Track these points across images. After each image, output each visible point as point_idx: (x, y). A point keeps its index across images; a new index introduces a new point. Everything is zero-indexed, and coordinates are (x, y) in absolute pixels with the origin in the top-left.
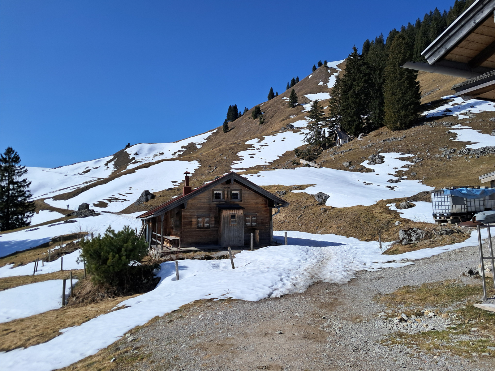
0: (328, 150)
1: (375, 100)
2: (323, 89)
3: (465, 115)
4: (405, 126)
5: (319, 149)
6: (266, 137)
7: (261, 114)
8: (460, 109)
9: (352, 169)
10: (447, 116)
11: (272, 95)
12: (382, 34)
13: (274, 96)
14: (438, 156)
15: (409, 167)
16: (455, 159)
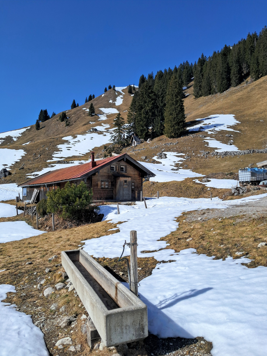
0: (127, 148)
1: (158, 117)
2: (113, 106)
3: (212, 131)
4: (177, 136)
5: (120, 147)
6: (78, 136)
7: (67, 118)
8: (208, 127)
9: (147, 161)
10: (201, 131)
11: (74, 106)
12: (152, 72)
13: (76, 106)
14: (199, 155)
15: (182, 162)
16: (210, 158)
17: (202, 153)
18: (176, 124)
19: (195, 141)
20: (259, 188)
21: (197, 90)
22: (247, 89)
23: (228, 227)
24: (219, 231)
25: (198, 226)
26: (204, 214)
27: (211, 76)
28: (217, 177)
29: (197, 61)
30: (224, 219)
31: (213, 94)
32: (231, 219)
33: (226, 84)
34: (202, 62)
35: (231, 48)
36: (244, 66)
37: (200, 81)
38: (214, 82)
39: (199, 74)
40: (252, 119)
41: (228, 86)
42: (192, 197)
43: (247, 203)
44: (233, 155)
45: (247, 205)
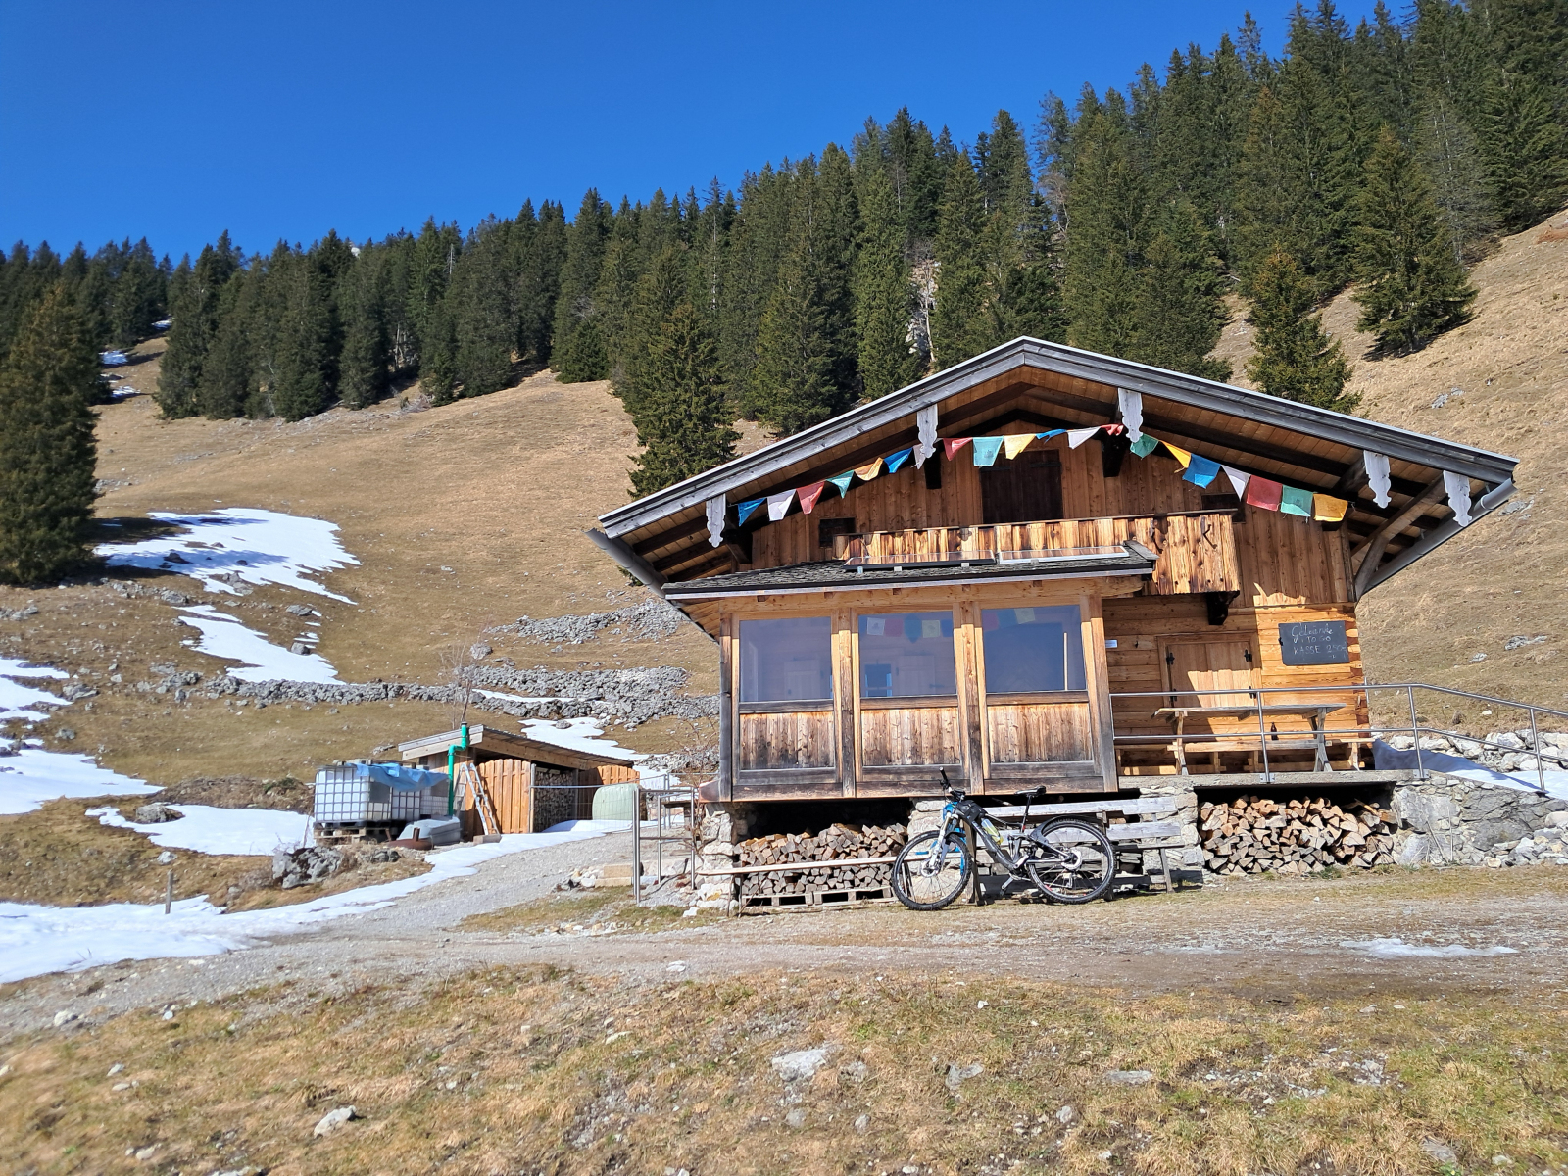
3: (225, 582)
4: (36, 578)
8: (209, 560)
10: (173, 574)
14: (144, 686)
15: (48, 711)
16: (198, 703)
17: (166, 677)
18: (37, 516)
19: (132, 616)
20: (395, 853)
21: (178, 381)
22: (400, 431)
23: (199, 1048)
24: (147, 1075)
25: (42, 1058)
26: (93, 989)
27: (256, 341)
28: (219, 797)
29: (196, 256)
30: (189, 1012)
31: (251, 417)
32: (224, 1008)
33: (318, 390)
34: (220, 265)
35: (355, 251)
36: (400, 336)
37: (196, 347)
38: (266, 369)
39: (198, 316)
40: (409, 555)
41: (324, 400)
42: (65, 899)
43: (331, 924)
44: (310, 701)
45: (327, 931)
